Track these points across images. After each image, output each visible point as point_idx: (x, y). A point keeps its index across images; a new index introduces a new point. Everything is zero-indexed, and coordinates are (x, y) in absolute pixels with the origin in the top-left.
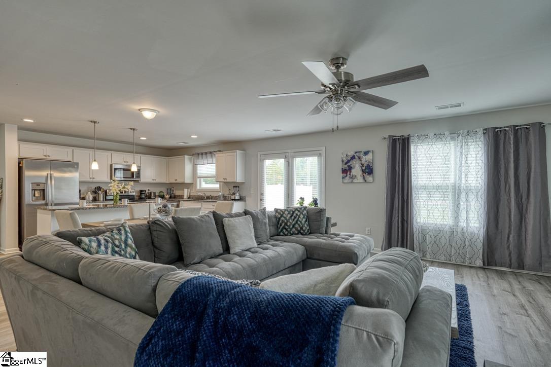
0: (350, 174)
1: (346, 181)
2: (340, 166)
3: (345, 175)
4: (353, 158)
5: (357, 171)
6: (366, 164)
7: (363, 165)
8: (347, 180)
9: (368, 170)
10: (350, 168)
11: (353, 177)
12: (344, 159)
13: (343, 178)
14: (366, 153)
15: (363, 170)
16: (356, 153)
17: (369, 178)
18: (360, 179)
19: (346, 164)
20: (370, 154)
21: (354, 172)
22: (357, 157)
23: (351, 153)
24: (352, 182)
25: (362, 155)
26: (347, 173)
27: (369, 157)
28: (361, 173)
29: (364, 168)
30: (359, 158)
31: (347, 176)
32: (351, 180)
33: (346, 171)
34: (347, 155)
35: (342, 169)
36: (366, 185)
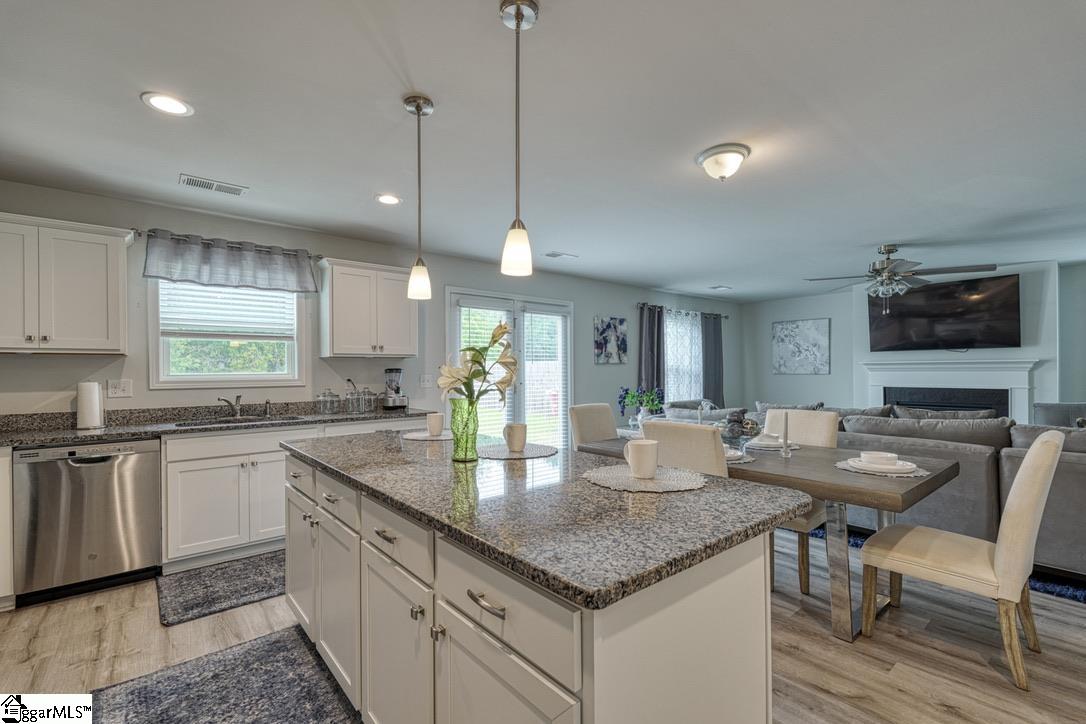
0: (605, 351)
1: (601, 362)
2: (590, 337)
3: (600, 351)
4: (609, 326)
5: (612, 347)
6: (621, 337)
7: (618, 337)
8: (602, 359)
9: (623, 347)
10: (606, 341)
11: (608, 356)
12: (600, 326)
13: (598, 356)
14: (622, 322)
15: (618, 345)
16: (612, 319)
17: (624, 358)
18: (615, 359)
19: (602, 334)
20: (625, 323)
21: (609, 345)
22: (612, 326)
23: (607, 320)
24: (608, 363)
25: (617, 324)
26: (602, 349)
27: (622, 328)
28: (616, 349)
29: (619, 343)
30: (615, 327)
31: (602, 353)
32: (607, 359)
33: (601, 345)
34: (602, 321)
35: (596, 342)
36: (622, 366)
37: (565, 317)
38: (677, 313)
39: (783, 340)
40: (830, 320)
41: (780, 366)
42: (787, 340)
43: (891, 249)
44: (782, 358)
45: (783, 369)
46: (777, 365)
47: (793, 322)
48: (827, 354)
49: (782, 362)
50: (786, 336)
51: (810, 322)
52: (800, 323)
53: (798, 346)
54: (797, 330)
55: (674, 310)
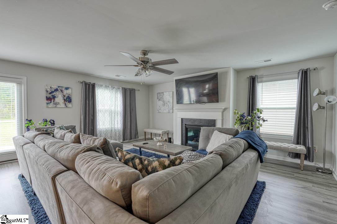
0: (54, 101)
2: (42, 95)
3: (50, 102)
4: (56, 90)
6: (67, 96)
7: (64, 96)
8: (51, 105)
9: (68, 100)
10: (54, 97)
11: (56, 104)
12: (49, 90)
13: (47, 104)
14: (67, 88)
15: (64, 99)
16: (59, 87)
17: (69, 105)
18: (63, 105)
19: (50, 93)
21: (57, 100)
22: (59, 90)
23: (55, 87)
24: (56, 107)
25: (63, 89)
26: (51, 100)
27: (69, 91)
28: (63, 101)
29: (65, 98)
30: (62, 91)
31: (51, 102)
32: (55, 105)
33: (50, 98)
34: (51, 88)
35: (47, 97)
36: (67, 109)
37: (19, 84)
38: (107, 87)
40: (173, 92)
42: (161, 99)
43: (145, 53)
45: (160, 111)
46: (158, 109)
48: (172, 105)
49: (160, 108)
50: (161, 98)
51: (167, 93)
52: (164, 93)
53: (164, 102)
54: (164, 96)
55: (104, 86)
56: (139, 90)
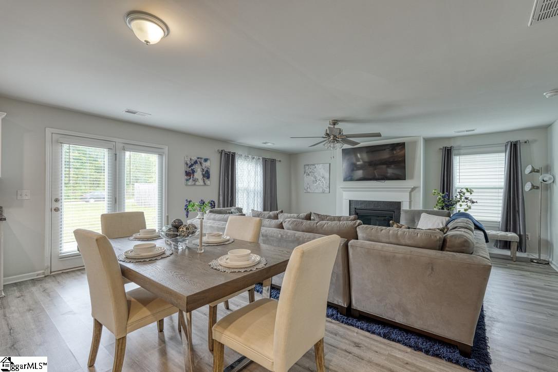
0: (193, 177)
1: (189, 184)
2: (182, 169)
3: (189, 177)
4: (196, 162)
5: (198, 175)
6: (205, 169)
7: (203, 170)
8: (190, 182)
9: (207, 175)
10: (193, 172)
11: (195, 180)
12: (188, 162)
13: (187, 180)
14: (206, 160)
15: (203, 174)
16: (198, 158)
17: (208, 182)
18: (201, 182)
19: (190, 167)
20: (209, 162)
21: (196, 175)
22: (199, 163)
23: (194, 158)
24: (195, 185)
25: (202, 161)
26: (190, 176)
27: (208, 164)
28: (202, 176)
29: (204, 173)
30: (201, 163)
31: (190, 178)
32: (194, 182)
33: (189, 174)
34: (191, 159)
35: (186, 172)
36: (206, 187)
37: (161, 155)
38: (246, 157)
39: (309, 175)
40: (330, 164)
41: (307, 188)
42: (310, 174)
43: (335, 122)
44: (308, 184)
45: (309, 190)
46: (306, 188)
47: (314, 165)
48: (328, 182)
49: (308, 186)
50: (310, 172)
51: (321, 165)
52: (316, 166)
53: (315, 177)
54: (315, 169)
55: (244, 155)
56: (280, 161)
